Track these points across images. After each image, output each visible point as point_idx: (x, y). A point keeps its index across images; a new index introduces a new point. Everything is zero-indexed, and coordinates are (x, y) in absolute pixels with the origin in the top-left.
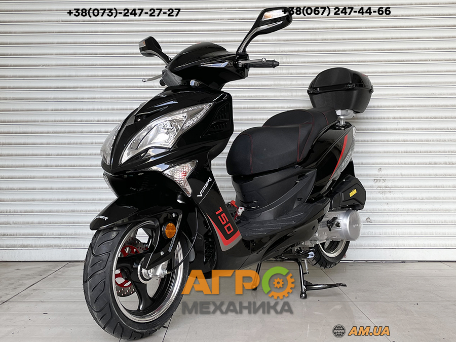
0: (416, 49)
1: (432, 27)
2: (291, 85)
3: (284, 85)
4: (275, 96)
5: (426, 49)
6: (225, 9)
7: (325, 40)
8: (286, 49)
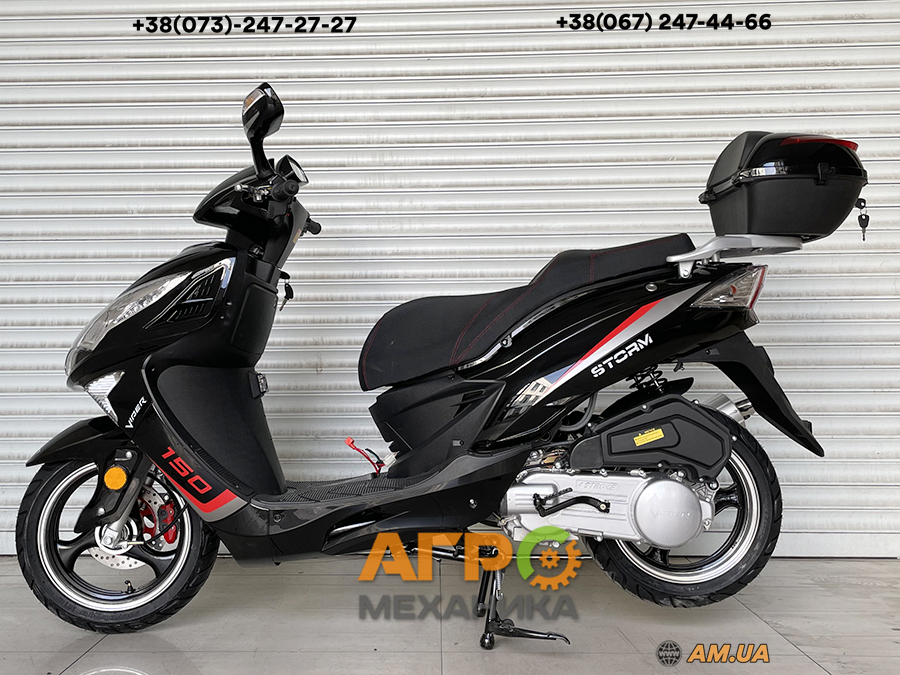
0: (646, 137)
1: (679, 92)
2: (399, 209)
3: (386, 209)
4: (368, 231)
5: (666, 137)
6: (271, 55)
7: (468, 118)
8: (391, 136)
